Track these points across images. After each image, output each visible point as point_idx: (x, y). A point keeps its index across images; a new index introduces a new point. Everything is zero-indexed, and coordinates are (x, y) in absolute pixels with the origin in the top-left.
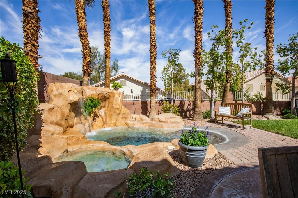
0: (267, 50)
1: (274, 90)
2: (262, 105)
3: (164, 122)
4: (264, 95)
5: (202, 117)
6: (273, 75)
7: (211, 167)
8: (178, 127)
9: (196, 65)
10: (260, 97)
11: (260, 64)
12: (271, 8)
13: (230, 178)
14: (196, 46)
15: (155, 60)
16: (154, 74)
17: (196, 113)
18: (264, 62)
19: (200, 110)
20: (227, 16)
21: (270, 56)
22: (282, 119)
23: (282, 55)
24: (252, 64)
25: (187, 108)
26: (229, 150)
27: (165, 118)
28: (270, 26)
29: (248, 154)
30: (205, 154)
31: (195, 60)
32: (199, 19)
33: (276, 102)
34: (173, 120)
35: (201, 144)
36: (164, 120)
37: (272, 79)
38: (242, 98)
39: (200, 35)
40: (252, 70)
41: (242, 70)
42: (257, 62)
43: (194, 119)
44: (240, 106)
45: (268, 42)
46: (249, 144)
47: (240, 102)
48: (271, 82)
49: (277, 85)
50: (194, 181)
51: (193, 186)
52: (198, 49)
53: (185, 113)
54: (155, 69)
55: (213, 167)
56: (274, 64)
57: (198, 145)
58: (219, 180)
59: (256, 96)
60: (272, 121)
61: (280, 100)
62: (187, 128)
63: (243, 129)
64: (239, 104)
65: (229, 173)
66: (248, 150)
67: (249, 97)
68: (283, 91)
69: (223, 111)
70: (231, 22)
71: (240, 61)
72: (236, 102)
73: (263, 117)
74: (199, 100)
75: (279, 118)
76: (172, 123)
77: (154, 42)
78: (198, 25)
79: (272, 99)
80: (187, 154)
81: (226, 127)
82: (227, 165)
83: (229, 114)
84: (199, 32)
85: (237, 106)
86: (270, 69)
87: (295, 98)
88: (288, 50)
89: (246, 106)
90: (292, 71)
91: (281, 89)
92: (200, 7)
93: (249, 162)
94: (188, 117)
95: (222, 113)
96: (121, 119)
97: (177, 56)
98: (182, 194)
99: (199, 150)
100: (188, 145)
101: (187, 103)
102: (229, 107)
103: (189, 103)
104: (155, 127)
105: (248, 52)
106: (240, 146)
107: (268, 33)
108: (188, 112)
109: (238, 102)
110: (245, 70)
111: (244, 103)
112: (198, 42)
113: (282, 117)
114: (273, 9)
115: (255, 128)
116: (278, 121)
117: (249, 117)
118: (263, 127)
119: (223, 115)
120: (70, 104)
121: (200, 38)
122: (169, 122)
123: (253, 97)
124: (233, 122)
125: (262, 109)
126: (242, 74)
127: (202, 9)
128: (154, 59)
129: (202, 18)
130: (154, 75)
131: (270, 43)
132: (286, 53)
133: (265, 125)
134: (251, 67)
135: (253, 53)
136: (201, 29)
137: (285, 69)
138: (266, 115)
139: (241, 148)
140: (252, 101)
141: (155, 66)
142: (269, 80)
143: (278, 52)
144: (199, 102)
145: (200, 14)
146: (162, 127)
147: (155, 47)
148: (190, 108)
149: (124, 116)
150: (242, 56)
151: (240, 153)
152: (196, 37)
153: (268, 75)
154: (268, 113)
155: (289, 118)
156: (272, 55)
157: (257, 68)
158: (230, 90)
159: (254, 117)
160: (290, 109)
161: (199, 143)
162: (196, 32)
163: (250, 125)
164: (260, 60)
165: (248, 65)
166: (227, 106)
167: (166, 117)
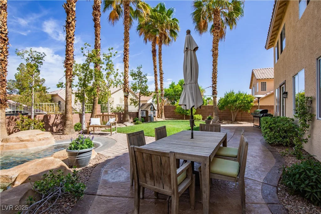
0: (125, 73)
1: (129, 104)
2: (122, 116)
3: (28, 141)
4: (123, 108)
5: (73, 130)
6: (128, 92)
7: (96, 163)
8: (49, 143)
9: (66, 76)
10: (121, 109)
11: (120, 83)
12: (127, 42)
13: (110, 164)
14: (67, 57)
15: (6, 60)
16: (4, 78)
17: (67, 126)
18: (123, 82)
19: (71, 122)
20: (96, 36)
21: (126, 78)
22: (134, 125)
23: (134, 78)
24: (115, 82)
25: (53, 122)
26: (105, 150)
27: (29, 136)
28: (127, 55)
29: (117, 149)
30: (91, 154)
31: (65, 71)
32: (71, 31)
33: (130, 112)
34: (41, 137)
35: (88, 147)
36: (28, 138)
37: (128, 96)
38: (108, 110)
39: (72, 47)
40: (115, 87)
41: (107, 86)
42: (119, 81)
43: (65, 133)
44: (106, 116)
45: (126, 67)
46: (116, 144)
47: (107, 113)
48: (127, 98)
49: (131, 100)
50: (87, 174)
51: (88, 176)
52: (70, 60)
53: (52, 127)
54: (6, 71)
55: (97, 163)
56: (129, 84)
57: (86, 148)
58: (103, 167)
59: (118, 108)
60: (129, 126)
61: (133, 111)
62: (60, 142)
63: (111, 135)
64: (106, 115)
65: (109, 162)
66: (117, 147)
67: (113, 109)
68: (134, 105)
69: (95, 122)
70: (99, 43)
71: (106, 78)
72: (103, 114)
73: (123, 125)
74: (70, 113)
75: (132, 125)
76: (40, 140)
77: (5, 35)
78: (70, 36)
79: (128, 110)
80: (77, 157)
81: (98, 136)
82: (106, 159)
83: (99, 124)
84: (70, 43)
85: (105, 116)
86: (126, 87)
87: (140, 110)
88: (137, 76)
89: (113, 116)
90: (139, 91)
91: (133, 103)
92: (73, 19)
93: (119, 153)
94: (55, 133)
95: (94, 123)
97: (40, 60)
98: (82, 182)
99: (87, 151)
100: (78, 150)
101: (53, 117)
102: (99, 118)
103: (56, 116)
104: (13, 149)
105: (112, 71)
106: (111, 146)
107: (125, 60)
108: (55, 126)
109: (105, 113)
110: (110, 86)
111: (109, 114)
112: (70, 53)
113: (134, 123)
114: (128, 43)
115: (119, 133)
116: (132, 127)
117: (115, 125)
118: (124, 132)
119: (95, 125)
121: (72, 50)
122: (35, 140)
123: (116, 109)
124: (103, 131)
125: (122, 119)
126: (108, 90)
127: (74, 21)
128: (4, 58)
129: (74, 30)
130: (4, 80)
131: (126, 68)
132: (136, 77)
133: (125, 130)
134: (114, 84)
135: (116, 73)
136: (73, 41)
137: (135, 89)
138: (125, 123)
139: (112, 147)
140: (115, 113)
141: (5, 67)
142: (126, 96)
143: (131, 76)
144: (70, 115)
145: (72, 26)
146: (26, 147)
147: (6, 42)
148: (58, 122)
150: (108, 74)
151: (112, 150)
152: (67, 47)
153: (125, 92)
154: (125, 121)
155: (138, 124)
156: (128, 77)
157: (118, 85)
158: (99, 103)
159: (117, 125)
160: (138, 117)
161: (87, 146)
162: (67, 43)
163: (115, 131)
164: (120, 80)
165: (112, 82)
166: (97, 118)
167: (30, 134)
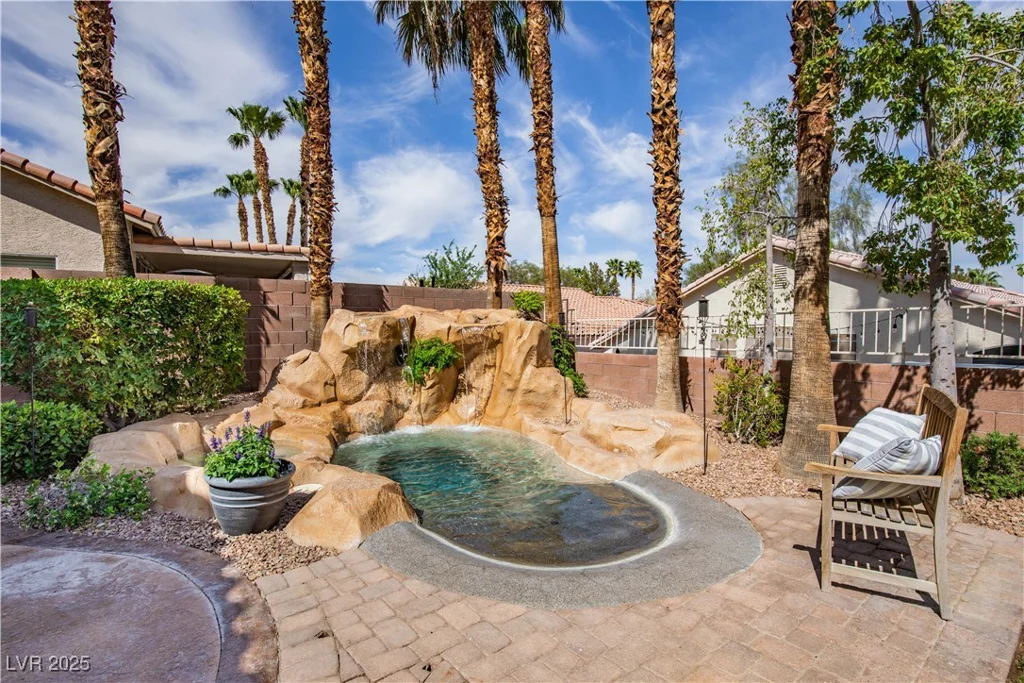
96: (518, 407)
120: (344, 352)
130: (666, 249)
149: (531, 397)
